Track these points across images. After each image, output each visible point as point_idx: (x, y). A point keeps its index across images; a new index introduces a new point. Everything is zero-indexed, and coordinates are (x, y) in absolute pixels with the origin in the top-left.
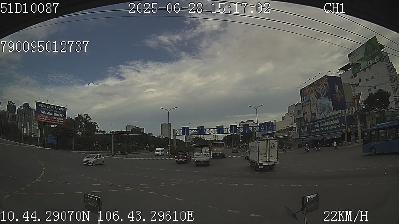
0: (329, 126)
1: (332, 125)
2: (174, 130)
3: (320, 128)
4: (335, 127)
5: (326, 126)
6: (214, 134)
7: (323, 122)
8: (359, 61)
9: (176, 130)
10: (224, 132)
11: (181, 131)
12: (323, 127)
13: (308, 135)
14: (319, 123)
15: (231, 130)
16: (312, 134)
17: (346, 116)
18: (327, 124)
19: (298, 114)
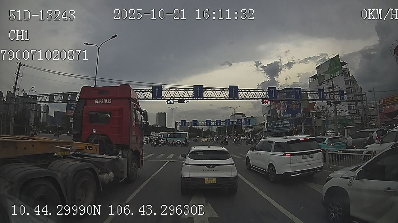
0: (284, 124)
1: (285, 124)
2: (176, 122)
3: (278, 125)
4: (287, 125)
5: (282, 124)
6: (204, 126)
7: (281, 121)
8: (324, 73)
9: (177, 122)
10: (212, 125)
11: (181, 123)
12: (280, 125)
13: (272, 129)
14: (279, 122)
15: (216, 123)
16: (274, 129)
17: (294, 119)
18: (284, 122)
19: (268, 113)
